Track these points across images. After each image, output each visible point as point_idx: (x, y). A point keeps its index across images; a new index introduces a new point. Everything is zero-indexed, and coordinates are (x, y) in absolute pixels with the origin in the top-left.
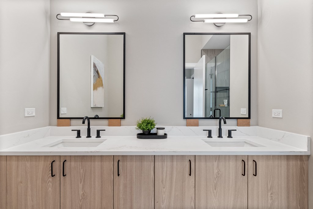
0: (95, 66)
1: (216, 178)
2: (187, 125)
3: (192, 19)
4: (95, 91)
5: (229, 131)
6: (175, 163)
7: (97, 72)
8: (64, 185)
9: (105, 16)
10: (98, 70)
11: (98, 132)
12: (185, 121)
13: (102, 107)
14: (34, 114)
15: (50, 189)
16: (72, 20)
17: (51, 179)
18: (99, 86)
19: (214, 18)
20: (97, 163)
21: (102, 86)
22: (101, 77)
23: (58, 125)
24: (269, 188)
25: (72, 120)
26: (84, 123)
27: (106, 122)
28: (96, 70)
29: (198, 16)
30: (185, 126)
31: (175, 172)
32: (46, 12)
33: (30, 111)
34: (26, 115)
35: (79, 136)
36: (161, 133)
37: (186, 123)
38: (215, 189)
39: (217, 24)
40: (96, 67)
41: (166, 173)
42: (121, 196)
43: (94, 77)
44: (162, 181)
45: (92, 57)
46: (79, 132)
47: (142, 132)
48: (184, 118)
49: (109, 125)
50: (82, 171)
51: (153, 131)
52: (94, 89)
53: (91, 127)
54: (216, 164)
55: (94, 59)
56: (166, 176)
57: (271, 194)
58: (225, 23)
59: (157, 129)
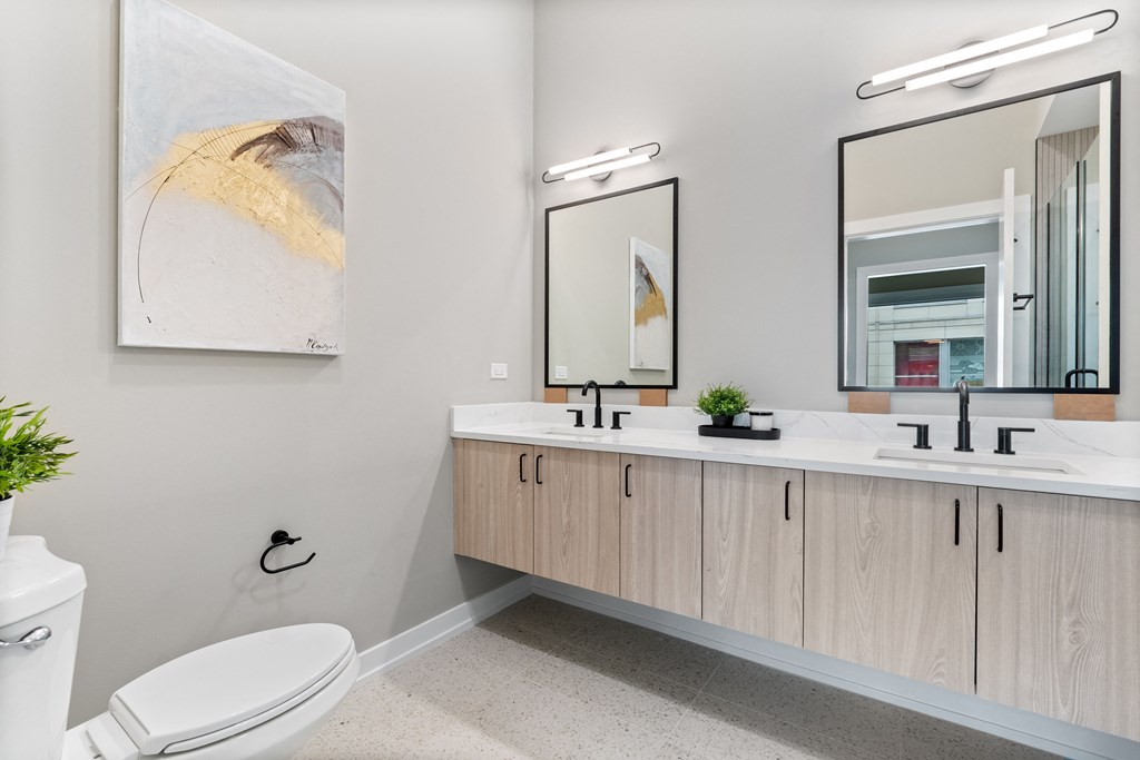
0: (640, 264)
1: (868, 537)
2: (853, 408)
3: (863, 94)
4: (641, 327)
5: (1000, 430)
6: (751, 486)
7: (648, 278)
8: (539, 502)
9: (631, 150)
10: (651, 272)
11: (616, 416)
12: (843, 398)
13: (663, 371)
14: (505, 376)
15: (519, 504)
16: (568, 177)
17: (520, 486)
18: (653, 314)
19: (947, 67)
20: (590, 466)
21: (661, 314)
22: (660, 291)
23: (547, 400)
24: (1065, 601)
25: (570, 389)
26: (584, 393)
27: (635, 394)
28: (645, 273)
29: (878, 80)
30: (844, 411)
31: (751, 507)
32: (527, 174)
33: (500, 369)
34: (493, 376)
35: (579, 423)
36: (760, 424)
37: (847, 404)
38: (864, 569)
39: (957, 84)
40: (643, 265)
41: (730, 505)
42: (634, 540)
43: (636, 291)
44: (720, 523)
45: (633, 240)
46: (579, 415)
47: (711, 423)
48: (841, 388)
49: (642, 403)
50: (566, 479)
51: (741, 420)
52: (636, 324)
53: (602, 405)
54: (865, 501)
55: (638, 247)
56: (730, 512)
57: (1076, 623)
58: (993, 70)
59: (752, 414)
